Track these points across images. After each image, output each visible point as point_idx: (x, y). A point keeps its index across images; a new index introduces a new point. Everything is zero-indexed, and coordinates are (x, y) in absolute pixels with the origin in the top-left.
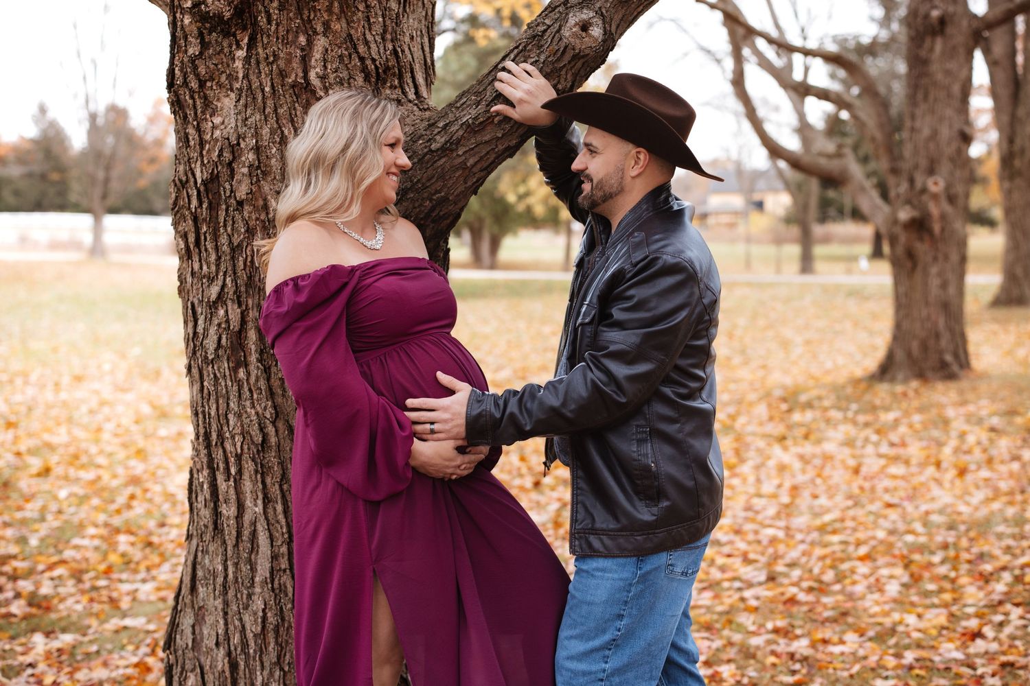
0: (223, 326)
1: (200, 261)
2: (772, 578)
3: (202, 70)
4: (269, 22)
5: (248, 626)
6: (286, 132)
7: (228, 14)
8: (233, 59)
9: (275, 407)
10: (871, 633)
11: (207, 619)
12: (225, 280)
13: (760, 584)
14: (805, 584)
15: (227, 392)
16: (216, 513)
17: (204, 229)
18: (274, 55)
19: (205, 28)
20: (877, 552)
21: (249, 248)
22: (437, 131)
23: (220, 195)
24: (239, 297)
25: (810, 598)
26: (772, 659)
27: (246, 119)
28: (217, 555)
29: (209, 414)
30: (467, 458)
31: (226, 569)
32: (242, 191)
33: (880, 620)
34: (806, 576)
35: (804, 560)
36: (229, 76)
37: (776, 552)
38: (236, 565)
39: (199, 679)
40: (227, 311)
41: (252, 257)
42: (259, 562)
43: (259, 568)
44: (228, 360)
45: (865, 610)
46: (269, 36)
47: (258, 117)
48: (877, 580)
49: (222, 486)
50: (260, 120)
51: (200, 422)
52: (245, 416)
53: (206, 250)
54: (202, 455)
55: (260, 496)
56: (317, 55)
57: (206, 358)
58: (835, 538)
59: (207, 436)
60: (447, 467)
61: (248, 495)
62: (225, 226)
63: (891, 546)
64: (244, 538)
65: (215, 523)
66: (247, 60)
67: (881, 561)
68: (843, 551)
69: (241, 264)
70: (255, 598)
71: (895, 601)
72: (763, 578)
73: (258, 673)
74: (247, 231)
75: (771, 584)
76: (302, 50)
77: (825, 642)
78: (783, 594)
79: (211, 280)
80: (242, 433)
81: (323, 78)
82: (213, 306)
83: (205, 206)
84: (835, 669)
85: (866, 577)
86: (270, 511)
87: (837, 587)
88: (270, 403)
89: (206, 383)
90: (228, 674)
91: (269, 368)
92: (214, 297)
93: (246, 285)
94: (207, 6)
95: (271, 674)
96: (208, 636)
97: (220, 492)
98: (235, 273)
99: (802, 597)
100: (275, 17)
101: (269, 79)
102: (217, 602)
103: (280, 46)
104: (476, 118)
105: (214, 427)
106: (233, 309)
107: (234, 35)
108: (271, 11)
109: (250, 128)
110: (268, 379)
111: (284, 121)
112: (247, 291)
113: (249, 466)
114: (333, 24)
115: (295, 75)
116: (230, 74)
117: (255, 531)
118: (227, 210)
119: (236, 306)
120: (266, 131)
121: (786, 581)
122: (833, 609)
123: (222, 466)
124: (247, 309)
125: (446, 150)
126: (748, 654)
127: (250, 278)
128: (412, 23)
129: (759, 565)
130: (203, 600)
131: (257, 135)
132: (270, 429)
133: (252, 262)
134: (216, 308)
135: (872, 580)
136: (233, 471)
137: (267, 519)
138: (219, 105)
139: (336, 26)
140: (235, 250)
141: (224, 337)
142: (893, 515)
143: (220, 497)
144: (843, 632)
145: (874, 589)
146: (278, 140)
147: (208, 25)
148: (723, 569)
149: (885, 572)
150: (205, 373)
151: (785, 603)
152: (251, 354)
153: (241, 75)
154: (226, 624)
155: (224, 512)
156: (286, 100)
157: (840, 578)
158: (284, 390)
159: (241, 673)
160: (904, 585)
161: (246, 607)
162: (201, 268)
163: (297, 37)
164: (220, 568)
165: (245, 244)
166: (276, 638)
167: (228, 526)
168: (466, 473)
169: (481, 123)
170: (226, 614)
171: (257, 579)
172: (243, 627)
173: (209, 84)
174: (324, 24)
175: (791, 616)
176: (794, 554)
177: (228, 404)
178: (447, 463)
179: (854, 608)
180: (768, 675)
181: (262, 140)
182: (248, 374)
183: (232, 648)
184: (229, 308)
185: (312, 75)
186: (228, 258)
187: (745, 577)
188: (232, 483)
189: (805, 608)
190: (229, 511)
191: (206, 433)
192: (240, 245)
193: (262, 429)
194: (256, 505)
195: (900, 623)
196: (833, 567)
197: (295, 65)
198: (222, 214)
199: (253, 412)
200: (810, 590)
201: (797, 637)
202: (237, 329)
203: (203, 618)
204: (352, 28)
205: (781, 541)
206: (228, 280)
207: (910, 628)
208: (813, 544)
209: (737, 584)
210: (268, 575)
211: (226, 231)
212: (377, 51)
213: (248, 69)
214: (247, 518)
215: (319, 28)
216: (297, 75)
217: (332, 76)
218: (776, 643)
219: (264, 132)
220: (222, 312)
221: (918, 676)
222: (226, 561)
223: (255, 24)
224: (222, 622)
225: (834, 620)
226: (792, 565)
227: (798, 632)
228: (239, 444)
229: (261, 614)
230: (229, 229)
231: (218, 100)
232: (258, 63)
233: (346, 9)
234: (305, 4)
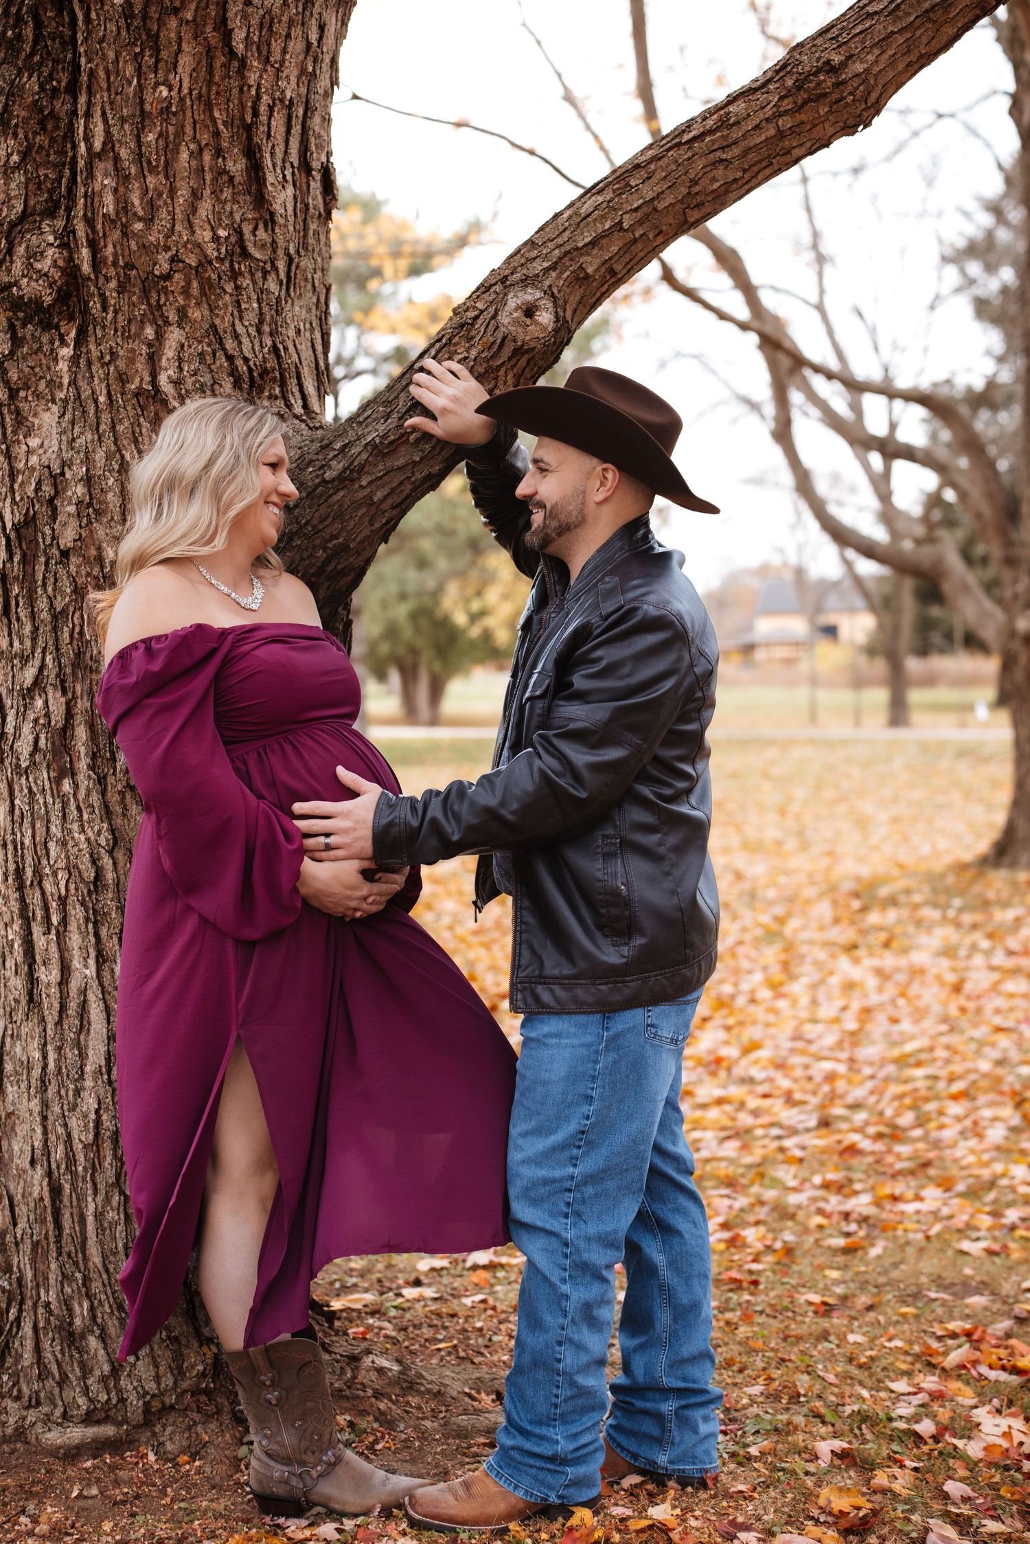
0: (42, 721)
1: (10, 635)
2: (825, 1123)
3: (13, 375)
4: (105, 309)
5: (75, 1134)
6: (128, 456)
7: (49, 298)
8: (56, 360)
9: (112, 831)
10: (961, 1187)
11: (18, 1129)
12: (43, 659)
13: (808, 1130)
14: (871, 1130)
15: (47, 812)
16: (32, 980)
17: (16, 590)
18: (112, 353)
19: (18, 319)
20: (978, 1089)
21: (77, 614)
22: (332, 454)
23: (37, 543)
24: (63, 682)
25: (879, 1146)
26: (819, 1220)
27: (73, 440)
28: (33, 1038)
29: (22, 843)
30: (376, 887)
31: (45, 1057)
32: (67, 538)
33: (976, 1172)
34: (874, 1119)
35: (873, 1099)
36: (50, 383)
37: (833, 1091)
38: (59, 1049)
39: (7, 1213)
40: (46, 702)
41: (82, 627)
42: (90, 1044)
43: (91, 1052)
44: (48, 768)
45: (955, 1161)
46: (104, 327)
47: (89, 437)
48: (975, 1123)
49: (40, 941)
50: (92, 441)
51: (10, 856)
52: (71, 843)
53: (18, 619)
54: (12, 903)
55: (93, 954)
56: (169, 352)
57: (18, 766)
58: (919, 1073)
59: (19, 873)
60: (350, 898)
61: (76, 953)
62: (44, 585)
63: (998, 1080)
64: (70, 1012)
65: (30, 994)
66: (75, 360)
67: (982, 1099)
68: (929, 1088)
69: (66, 635)
70: (85, 1094)
71: (998, 1148)
72: (813, 1123)
73: (90, 1199)
74: (75, 591)
75: (823, 1131)
76: (150, 345)
77: (895, 1199)
78: (839, 1142)
79: (25, 659)
80: (68, 868)
81: (177, 383)
82: (27, 695)
83: (16, 559)
84: (905, 1231)
85: (958, 1119)
86: (106, 974)
87: (917, 1133)
88: (105, 825)
89: (17, 802)
90: (47, 1202)
91: (105, 777)
92: (28, 682)
93: (73, 665)
94: (20, 288)
95: (108, 1200)
96: (20, 1151)
97: (37, 951)
98: (57, 649)
99: (866, 1145)
100: (112, 302)
101: (104, 385)
102: (32, 1104)
103: (119, 340)
104: (385, 436)
105: (29, 860)
106: (55, 698)
107: (57, 328)
108: (108, 294)
109: (78, 452)
110: (103, 793)
111: (125, 442)
112: (74, 674)
113: (77, 913)
114: (190, 311)
115: (140, 379)
116: (52, 380)
117: (85, 1002)
118: (47, 564)
119: (59, 694)
120: (99, 456)
121: (844, 1126)
122: (909, 1159)
123: (39, 914)
124: (74, 697)
125: (346, 479)
126: (785, 1214)
127: (79, 655)
128: (298, 312)
129: (808, 1107)
130: (13, 1104)
131: (88, 460)
132: (106, 861)
133: (81, 633)
134: (32, 698)
135: (968, 1123)
136: (55, 919)
137: (101, 984)
138: (36, 422)
139: (195, 314)
140: (58, 617)
141: (43, 736)
142: (1004, 1042)
143: (38, 957)
144: (923, 1187)
145: (969, 1134)
146: (116, 467)
147: (21, 315)
148: (756, 1113)
149: (987, 1113)
150: (16, 787)
151: (842, 1153)
152: (79, 759)
153: (66, 381)
154: (45, 1133)
155: (43, 977)
156: (128, 412)
157: (921, 1121)
158: (125, 808)
159: (66, 1201)
160: (1013, 1129)
161: (73, 1108)
162: (11, 645)
163: (142, 328)
164: (37, 1055)
165: (71, 609)
166: (115, 1150)
167: (48, 996)
168: (374, 909)
169: (392, 442)
170: (45, 1118)
171: (88, 1069)
172: (69, 1135)
173: (22, 394)
174: (178, 310)
175: (849, 1169)
176: (858, 1093)
177: (48, 829)
178: (349, 893)
179: (941, 1159)
180: (811, 1239)
181: (95, 468)
182: (76, 786)
183: (54, 1166)
184: (50, 696)
185: (163, 379)
186: (48, 628)
187: (786, 1122)
188: (53, 936)
189: (870, 1159)
190: (49, 976)
191: (17, 870)
192: (64, 611)
193: (94, 862)
194: (86, 966)
195: (1004, 1175)
196: (914, 1107)
197: (139, 366)
198: (40, 570)
199: (82, 838)
200: (879, 1136)
201: (856, 1193)
202: (60, 725)
203: (13, 1129)
204: (217, 316)
205: (842, 1077)
206: (49, 658)
207: (1016, 1181)
208: (887, 1080)
209: (775, 1131)
210: (103, 1063)
211: (46, 591)
212: (251, 348)
213: (76, 373)
214: (75, 984)
215: (173, 316)
216: (142, 380)
217: (190, 381)
218: (826, 1200)
219: (97, 458)
220: (39, 703)
221: (1022, 1238)
222: (45, 1045)
223: (85, 311)
224: (39, 1131)
225: (912, 1173)
226: (855, 1107)
227: (858, 1186)
228: (63, 883)
229: (93, 1116)
230: (50, 589)
231: (35, 415)
232: (89, 364)
233: (209, 291)
234: (153, 284)
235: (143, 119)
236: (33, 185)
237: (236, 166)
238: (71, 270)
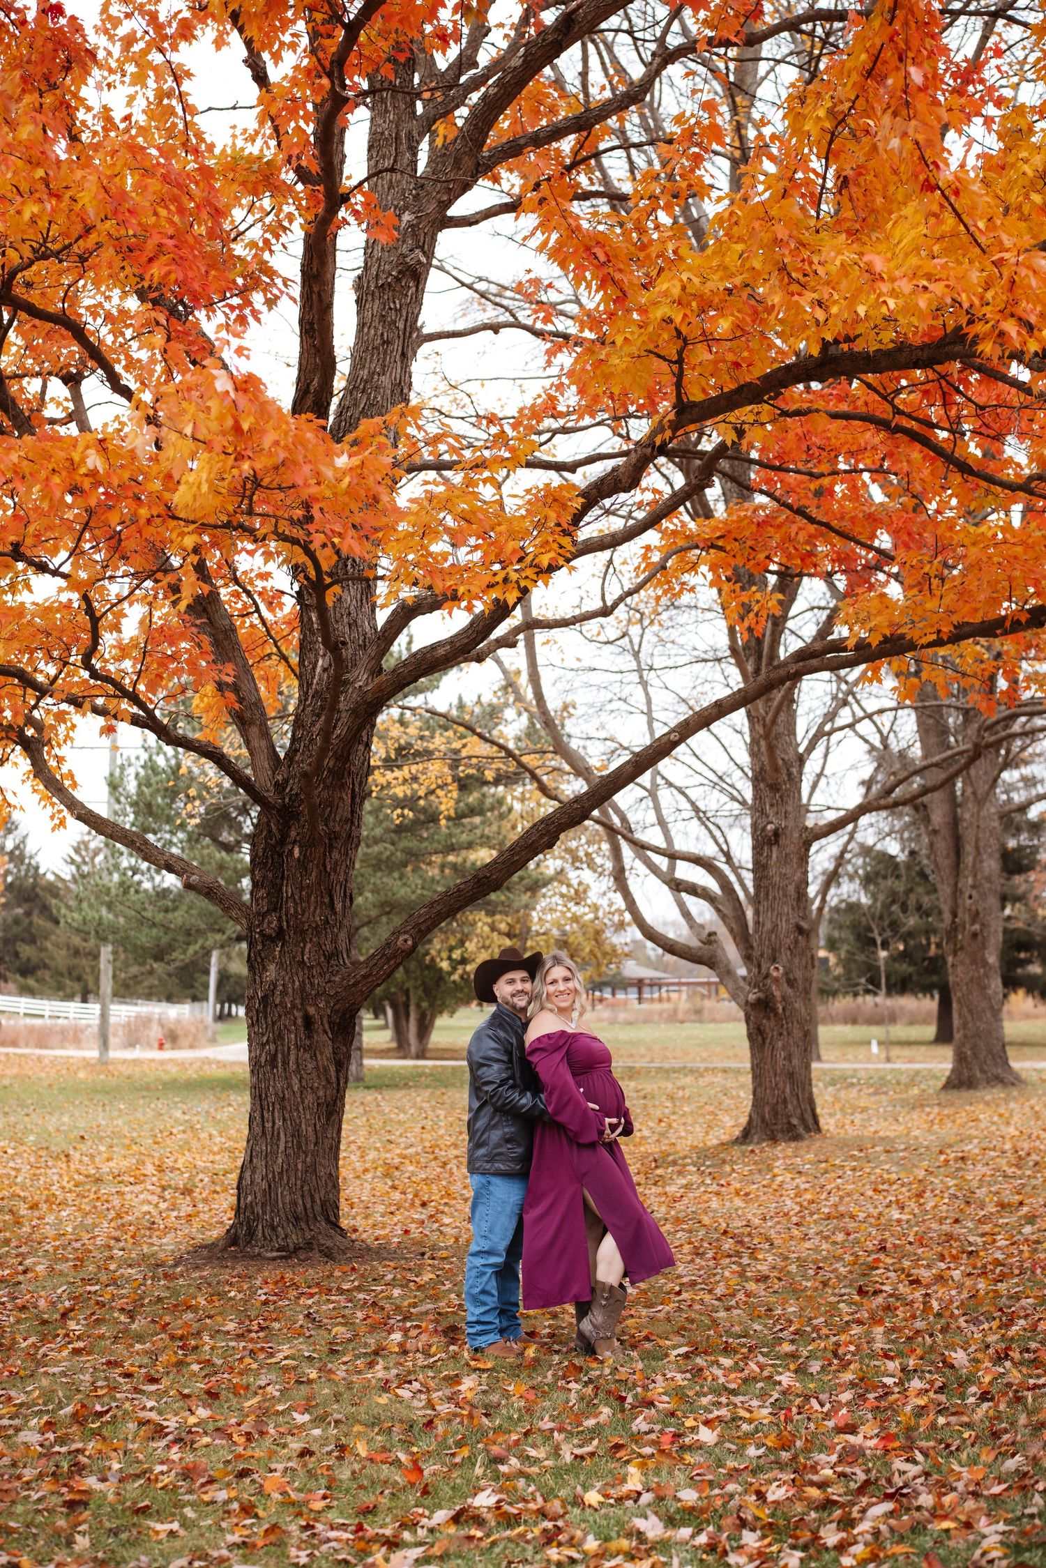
0: (268, 1053)
4: (290, 938)
7: (274, 935)
8: (275, 951)
11: (257, 1170)
16: (262, 1127)
17: (261, 1016)
18: (291, 951)
19: (264, 940)
23: (268, 1003)
27: (279, 974)
28: (262, 1144)
29: (260, 1088)
31: (266, 1149)
32: (277, 1001)
40: (269, 1047)
42: (281, 1144)
44: (269, 1066)
46: (289, 943)
49: (265, 1115)
51: (255, 1091)
53: (262, 1024)
54: (257, 1105)
55: (282, 1118)
56: (307, 950)
57: (261, 1066)
61: (277, 1118)
62: (270, 1014)
64: (275, 1135)
65: (261, 1132)
66: (280, 952)
69: (276, 1029)
70: (279, 1158)
74: (278, 1016)
76: (302, 948)
81: (309, 959)
82: (263, 1045)
89: (258, 1076)
92: (263, 1042)
94: (266, 931)
96: (258, 1178)
97: (264, 1118)
98: (273, 1033)
100: (292, 936)
101: (288, 959)
102: (262, 1163)
103: (294, 947)
107: (276, 943)
108: (290, 934)
109: (280, 977)
110: (286, 1073)
111: (294, 975)
112: (278, 1039)
113: (277, 1107)
115: (299, 958)
116: (274, 957)
117: (279, 1132)
123: (265, 1107)
125: (355, 985)
128: (342, 936)
130: (255, 1165)
133: (280, 1028)
134: (265, 1046)
138: (269, 968)
139: (314, 939)
140: (274, 1023)
141: (268, 1057)
143: (264, 1120)
153: (278, 957)
154: (266, 1171)
155: (266, 1126)
156: (295, 967)
163: (300, 944)
164: (263, 1149)
167: (267, 1131)
170: (266, 1167)
172: (274, 1171)
174: (310, 939)
184: (271, 1045)
186: (271, 1027)
188: (271, 1113)
190: (268, 1125)
191: (258, 1096)
192: (275, 1021)
193: (283, 1092)
194: (280, 1122)
197: (299, 954)
198: (268, 1010)
199: (280, 1085)
202: (274, 1054)
203: (255, 1170)
206: (271, 1035)
210: (284, 1149)
211: (270, 1016)
212: (329, 947)
213: (281, 955)
215: (308, 940)
217: (313, 957)
219: (286, 979)
220: (266, 1048)
222: (266, 1146)
223: (284, 939)
224: (264, 1170)
231: (268, 966)
232: (285, 953)
233: (318, 934)
234: (303, 932)
235: (302, 889)
236: (270, 903)
237: (327, 900)
238: (281, 928)
